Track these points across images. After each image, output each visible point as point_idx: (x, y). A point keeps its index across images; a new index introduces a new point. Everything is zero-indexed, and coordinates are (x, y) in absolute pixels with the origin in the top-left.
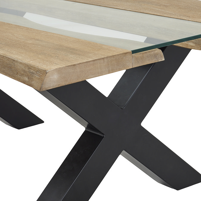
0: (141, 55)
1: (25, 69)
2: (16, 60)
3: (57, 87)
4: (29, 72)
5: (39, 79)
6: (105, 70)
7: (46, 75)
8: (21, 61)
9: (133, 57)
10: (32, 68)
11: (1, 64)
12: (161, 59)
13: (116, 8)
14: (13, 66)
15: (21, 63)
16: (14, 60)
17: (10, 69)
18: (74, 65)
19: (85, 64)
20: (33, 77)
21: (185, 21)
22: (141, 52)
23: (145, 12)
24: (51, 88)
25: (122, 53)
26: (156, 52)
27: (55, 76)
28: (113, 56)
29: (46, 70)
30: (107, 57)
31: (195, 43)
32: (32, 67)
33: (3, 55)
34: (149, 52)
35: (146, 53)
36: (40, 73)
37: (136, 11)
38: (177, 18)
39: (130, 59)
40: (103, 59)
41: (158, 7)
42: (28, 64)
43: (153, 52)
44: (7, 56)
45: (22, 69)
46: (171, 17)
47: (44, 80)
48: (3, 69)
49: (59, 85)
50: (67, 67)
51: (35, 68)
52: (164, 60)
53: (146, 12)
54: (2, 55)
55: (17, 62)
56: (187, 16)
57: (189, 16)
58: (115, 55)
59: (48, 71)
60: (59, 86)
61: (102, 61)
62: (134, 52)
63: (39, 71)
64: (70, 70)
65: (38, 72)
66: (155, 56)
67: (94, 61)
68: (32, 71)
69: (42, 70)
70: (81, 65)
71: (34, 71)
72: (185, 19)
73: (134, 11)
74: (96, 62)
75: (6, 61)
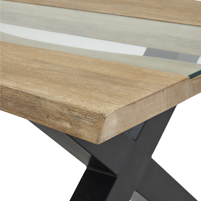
0: (197, 81)
1: (62, 110)
2: (41, 96)
3: (116, 135)
4: (70, 115)
5: (92, 126)
6: (164, 105)
7: (104, 121)
8: (51, 99)
10: (76, 110)
11: (14, 101)
13: (99, 11)
14: (38, 105)
15: (51, 102)
16: (39, 98)
17: (33, 109)
18: (134, 103)
19: (145, 100)
20: (81, 124)
22: (196, 77)
24: (110, 138)
25: (180, 80)
27: (114, 121)
28: (172, 85)
29: (102, 114)
30: (167, 88)
32: (75, 108)
33: (16, 89)
36: (92, 117)
39: (187, 88)
40: (163, 90)
42: (67, 104)
44: (23, 91)
45: (56, 110)
47: (102, 128)
48: (19, 109)
49: (118, 132)
50: (127, 107)
51: (80, 109)
54: (14, 88)
55: (44, 99)
58: (174, 84)
59: (106, 115)
60: (118, 134)
61: (161, 93)
63: (90, 114)
64: (129, 110)
65: (89, 116)
67: (154, 94)
68: (76, 114)
69: (95, 113)
70: (140, 101)
71: (80, 115)
74: (156, 95)
75: (23, 98)
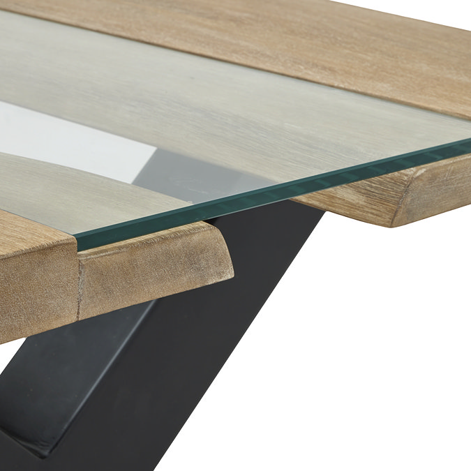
0: (122, 258)
9: (80, 265)
12: (220, 274)
21: (315, 87)
22: (122, 243)
23: (155, 42)
25: (24, 247)
26: (196, 238)
31: (368, 194)
34: (164, 239)
35: (148, 244)
37: (124, 34)
38: (283, 75)
39: (64, 279)
41: (209, 23)
43: (179, 243)
46: (261, 66)
52: (229, 274)
53: (160, 42)
56: (324, 68)
57: (330, 69)
62: (87, 240)
66: (192, 257)
72: (318, 78)
73: (116, 33)
